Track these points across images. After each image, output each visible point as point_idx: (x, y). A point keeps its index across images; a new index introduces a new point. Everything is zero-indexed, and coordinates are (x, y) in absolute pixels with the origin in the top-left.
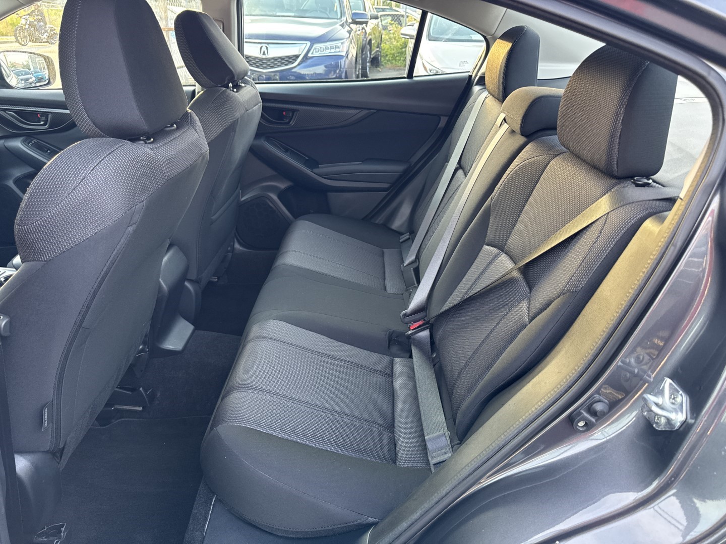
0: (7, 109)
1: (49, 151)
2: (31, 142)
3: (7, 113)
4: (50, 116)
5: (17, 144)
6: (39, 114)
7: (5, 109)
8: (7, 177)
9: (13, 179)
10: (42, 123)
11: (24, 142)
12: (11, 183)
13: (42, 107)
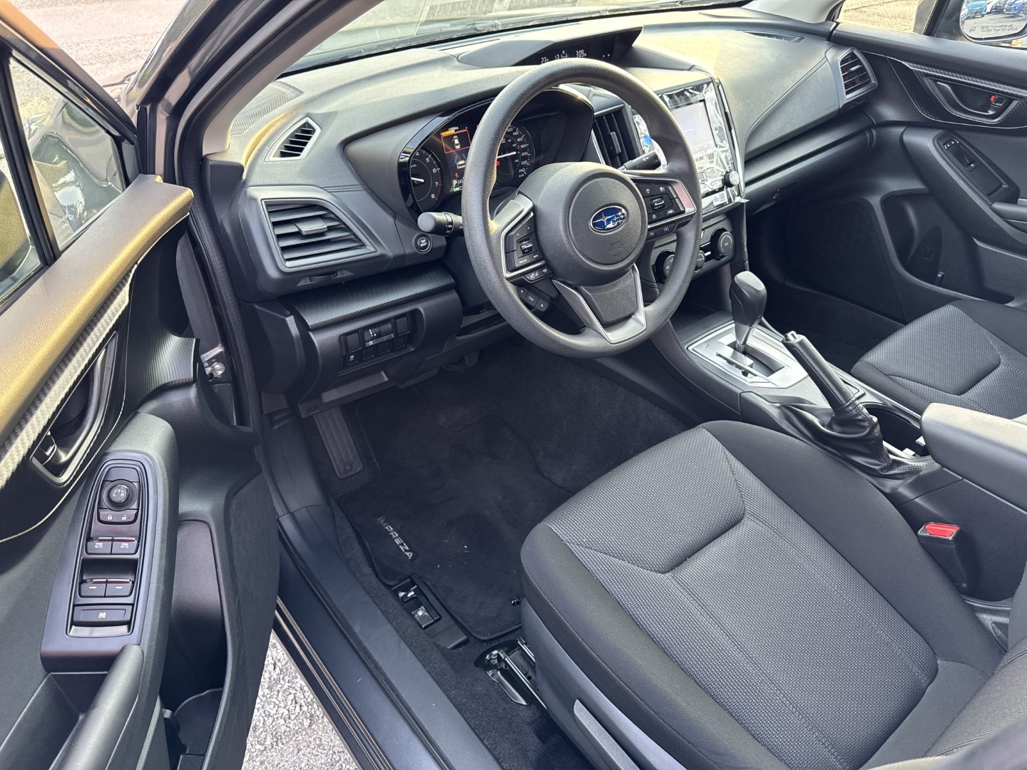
0: (939, 77)
1: (972, 165)
2: (949, 142)
3: (938, 85)
4: (1015, 103)
5: (924, 141)
6: (994, 95)
7: (935, 76)
8: (872, 189)
9: (883, 194)
10: (991, 112)
11: (939, 140)
12: (875, 201)
13: (1008, 84)
